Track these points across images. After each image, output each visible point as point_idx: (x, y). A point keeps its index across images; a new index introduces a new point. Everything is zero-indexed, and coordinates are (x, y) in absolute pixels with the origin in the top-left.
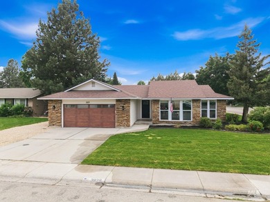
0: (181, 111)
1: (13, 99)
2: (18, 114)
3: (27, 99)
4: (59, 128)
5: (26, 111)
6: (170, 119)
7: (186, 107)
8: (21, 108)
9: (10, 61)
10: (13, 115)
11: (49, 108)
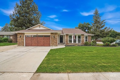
0: (77, 39)
1: (3, 35)
2: (5, 42)
3: (10, 35)
4: (23, 47)
5: (9, 41)
6: (73, 43)
7: (79, 37)
8: (6, 39)
9: (6, 24)
10: (3, 42)
11: (18, 37)
